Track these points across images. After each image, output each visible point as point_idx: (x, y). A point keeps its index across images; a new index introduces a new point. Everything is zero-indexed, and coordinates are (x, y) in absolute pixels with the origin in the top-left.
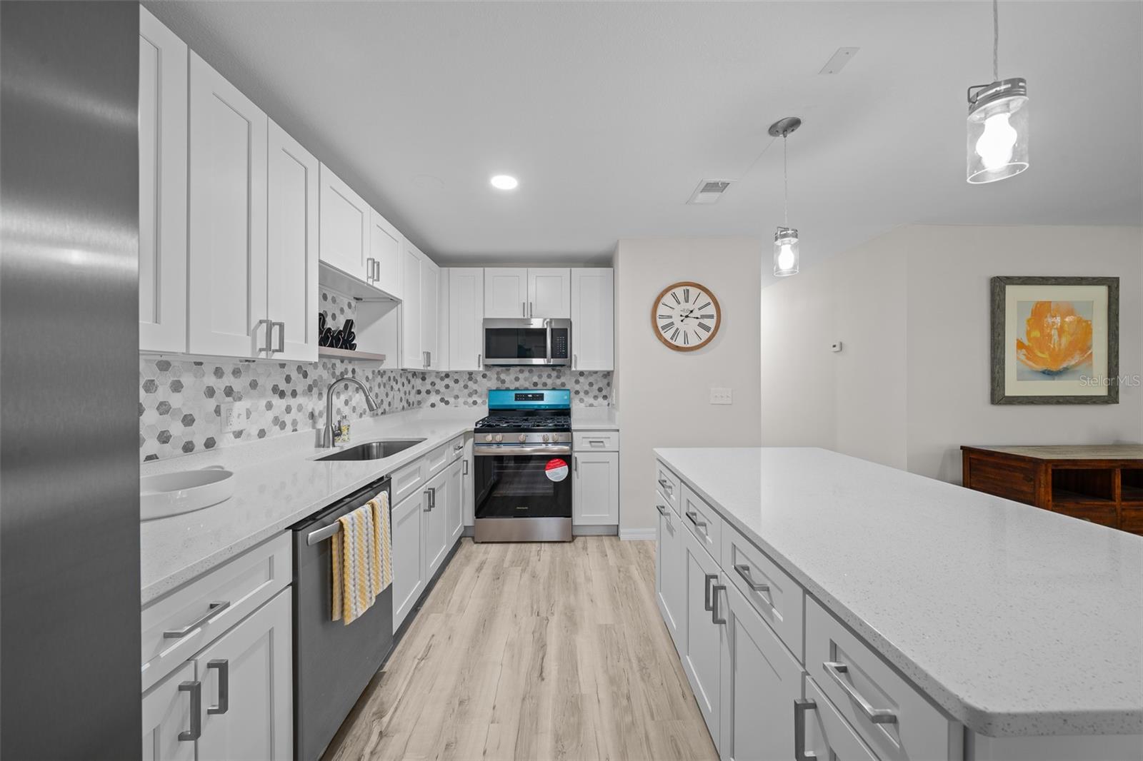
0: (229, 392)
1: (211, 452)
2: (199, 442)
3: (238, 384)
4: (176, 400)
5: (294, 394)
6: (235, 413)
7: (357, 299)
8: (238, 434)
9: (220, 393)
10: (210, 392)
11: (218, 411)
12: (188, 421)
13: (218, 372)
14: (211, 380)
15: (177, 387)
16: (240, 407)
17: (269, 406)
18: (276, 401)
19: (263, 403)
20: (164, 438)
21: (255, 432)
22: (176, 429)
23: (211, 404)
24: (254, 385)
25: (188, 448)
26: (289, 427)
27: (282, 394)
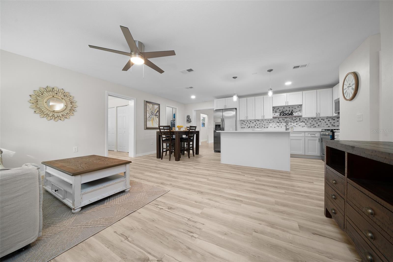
0: (270, 122)
1: (267, 128)
2: (266, 127)
3: (271, 122)
4: (263, 123)
5: (281, 123)
6: (270, 125)
7: (300, 105)
8: (271, 127)
9: (268, 123)
10: (267, 122)
11: (268, 124)
12: (265, 125)
13: (268, 120)
14: (267, 121)
15: (263, 122)
16: (271, 124)
17: (276, 124)
18: (277, 123)
19: (275, 124)
20: (262, 126)
21: (274, 127)
22: (263, 126)
23: (267, 124)
24: (273, 122)
25: (265, 127)
26: (280, 127)
27: (279, 123)
